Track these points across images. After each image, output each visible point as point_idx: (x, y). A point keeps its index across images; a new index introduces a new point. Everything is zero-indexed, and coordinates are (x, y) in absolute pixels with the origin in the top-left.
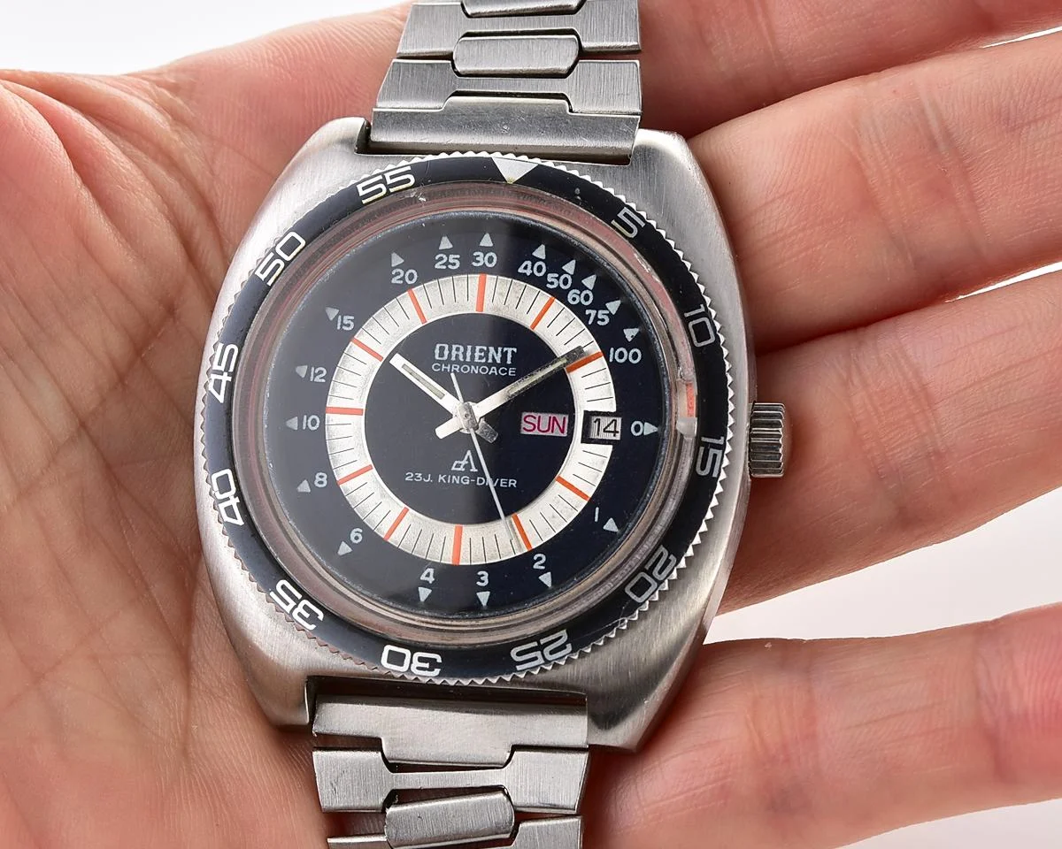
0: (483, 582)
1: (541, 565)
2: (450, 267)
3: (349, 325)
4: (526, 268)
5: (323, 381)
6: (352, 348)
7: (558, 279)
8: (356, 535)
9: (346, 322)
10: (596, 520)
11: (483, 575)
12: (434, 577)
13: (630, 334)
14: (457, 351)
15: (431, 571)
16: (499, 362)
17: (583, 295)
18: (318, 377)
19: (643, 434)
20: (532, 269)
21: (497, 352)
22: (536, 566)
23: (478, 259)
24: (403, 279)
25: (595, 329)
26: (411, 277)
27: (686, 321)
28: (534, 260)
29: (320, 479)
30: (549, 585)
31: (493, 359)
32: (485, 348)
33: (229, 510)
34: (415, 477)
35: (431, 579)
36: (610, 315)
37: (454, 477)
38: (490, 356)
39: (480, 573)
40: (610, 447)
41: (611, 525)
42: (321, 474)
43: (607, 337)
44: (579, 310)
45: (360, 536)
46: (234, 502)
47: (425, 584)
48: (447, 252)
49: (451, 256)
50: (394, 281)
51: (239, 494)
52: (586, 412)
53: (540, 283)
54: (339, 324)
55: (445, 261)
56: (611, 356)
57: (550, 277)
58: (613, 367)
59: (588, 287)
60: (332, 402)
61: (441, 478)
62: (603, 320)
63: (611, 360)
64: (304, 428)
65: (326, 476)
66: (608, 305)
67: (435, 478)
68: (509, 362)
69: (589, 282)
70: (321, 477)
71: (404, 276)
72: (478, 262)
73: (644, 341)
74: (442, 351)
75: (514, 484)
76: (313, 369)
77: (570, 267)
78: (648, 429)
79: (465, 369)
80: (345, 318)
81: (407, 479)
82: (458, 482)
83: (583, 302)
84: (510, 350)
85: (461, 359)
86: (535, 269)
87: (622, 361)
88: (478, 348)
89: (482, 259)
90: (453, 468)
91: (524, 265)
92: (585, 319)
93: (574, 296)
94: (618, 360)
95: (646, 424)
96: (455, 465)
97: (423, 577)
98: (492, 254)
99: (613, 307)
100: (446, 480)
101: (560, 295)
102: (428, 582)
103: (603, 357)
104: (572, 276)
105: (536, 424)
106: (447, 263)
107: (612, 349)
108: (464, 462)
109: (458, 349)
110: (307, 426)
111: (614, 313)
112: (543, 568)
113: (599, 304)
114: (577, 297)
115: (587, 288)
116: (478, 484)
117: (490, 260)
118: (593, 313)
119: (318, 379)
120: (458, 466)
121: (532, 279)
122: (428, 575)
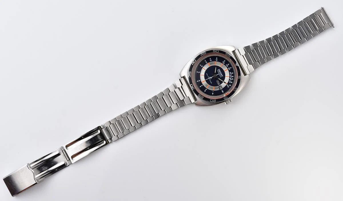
2: (227, 66)
5: (211, 61)
8: (199, 72)
9: (217, 60)
10: (212, 92)
14: (220, 71)
21: (222, 75)
25: (229, 82)
26: (224, 63)
27: (235, 88)
30: (205, 92)
33: (193, 63)
34: (207, 74)
39: (202, 85)
40: (219, 90)
41: (213, 94)
43: (229, 83)
44: (229, 80)
46: (194, 63)
51: (195, 63)
52: (221, 86)
53: (230, 75)
58: (226, 85)
60: (209, 63)
64: (205, 62)
65: (202, 66)
67: (208, 76)
69: (232, 79)
73: (230, 87)
75: (211, 83)
77: (233, 76)
78: (223, 92)
79: (219, 73)
88: (221, 73)
89: (229, 68)
91: (231, 72)
92: (229, 81)
99: (231, 82)
101: (230, 77)
105: (217, 82)
107: (228, 85)
113: (231, 81)
116: (210, 80)
121: (230, 74)
122: (199, 81)
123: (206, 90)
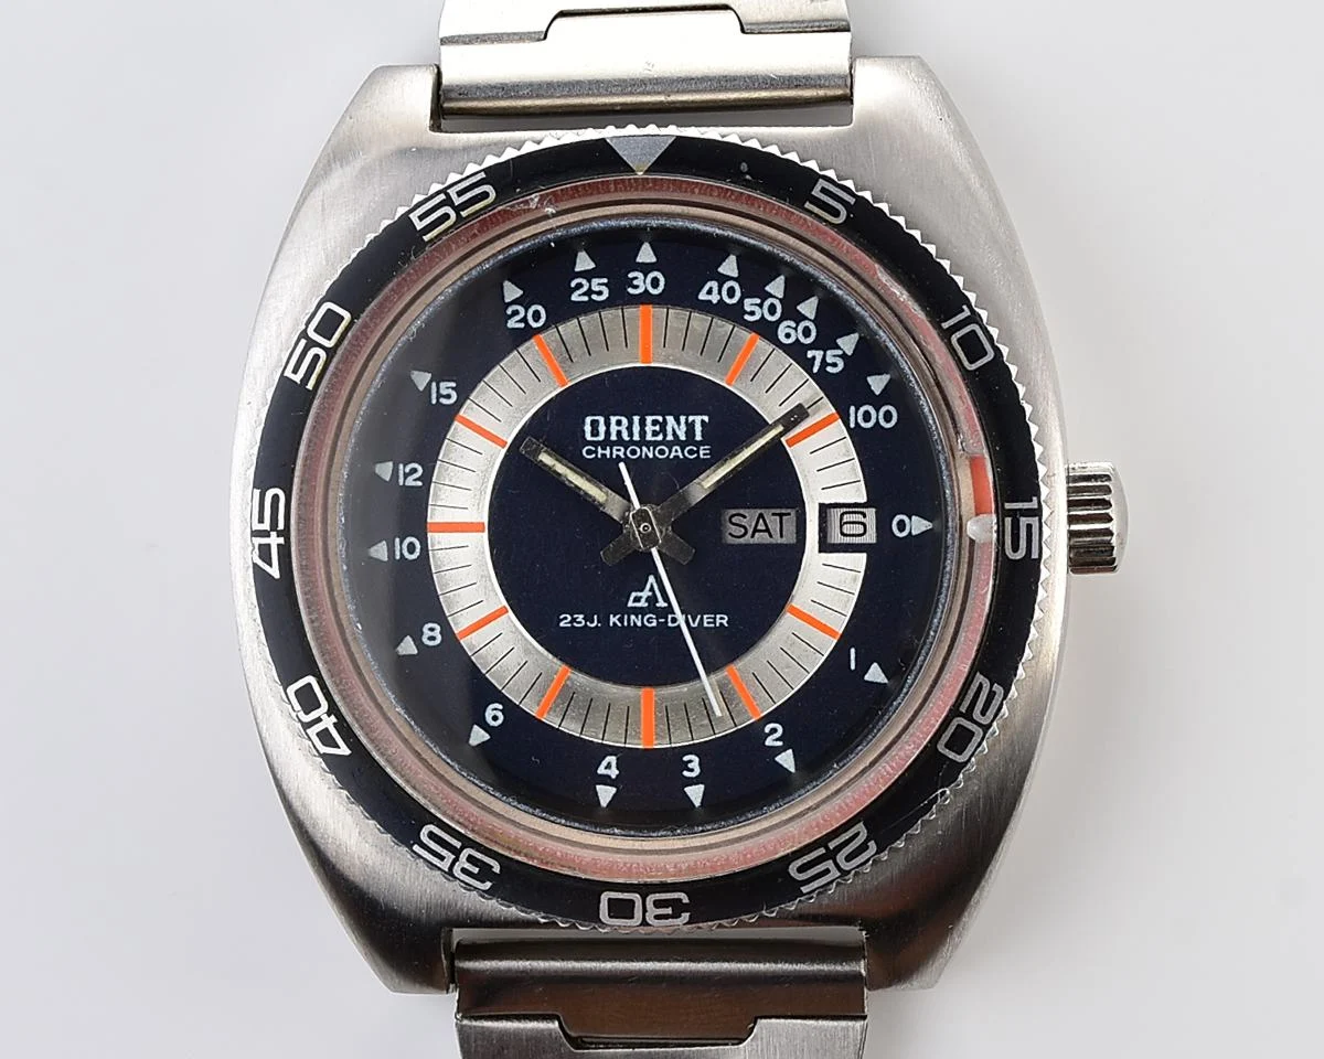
0: (692, 770)
1: (777, 740)
2: (594, 297)
3: (448, 396)
4: (710, 292)
5: (420, 483)
6: (458, 430)
7: (761, 306)
8: (493, 714)
9: (444, 392)
10: (853, 667)
11: (690, 761)
12: (618, 768)
13: (877, 383)
14: (618, 425)
15: (612, 759)
16: (683, 438)
17: (800, 329)
18: (410, 478)
19: (910, 533)
20: (720, 293)
21: (679, 423)
22: (769, 742)
23: (635, 282)
24: (524, 320)
25: (822, 379)
26: (537, 316)
27: (944, 333)
28: (722, 279)
29: (431, 634)
30: (793, 770)
31: (674, 433)
32: (660, 419)
34: (574, 620)
35: (614, 773)
36: (844, 356)
37: (633, 617)
38: (669, 429)
39: (686, 758)
40: (863, 557)
41: (875, 674)
42: (430, 625)
43: (844, 391)
44: (797, 352)
45: (500, 715)
46: (328, 721)
47: (606, 780)
48: (588, 275)
49: (595, 281)
50: (512, 324)
51: (332, 709)
52: (821, 505)
53: (734, 314)
54: (434, 396)
55: (585, 289)
56: (852, 419)
57: (749, 304)
58: (856, 434)
59: (808, 315)
60: (435, 515)
61: (613, 619)
62: (835, 365)
63: (852, 425)
64: (398, 557)
65: (438, 628)
66: (839, 341)
67: (604, 620)
68: (698, 437)
69: (808, 308)
70: (432, 630)
71: (526, 316)
72: (636, 287)
73: (898, 393)
74: (594, 427)
75: (724, 622)
76: (401, 466)
77: (777, 287)
78: (918, 525)
79: (633, 452)
80: (443, 385)
81: (562, 624)
82: (639, 624)
83: (802, 340)
84: (698, 419)
85: (625, 436)
86: (724, 293)
87: (869, 425)
88: (649, 419)
89: (641, 283)
90: (630, 604)
91: (706, 288)
92: (807, 365)
93: (788, 330)
94: (863, 425)
95: (914, 518)
96: (632, 598)
97: (601, 770)
98: (656, 274)
99: (848, 343)
100: (622, 622)
101: (766, 330)
102: (609, 777)
103: (840, 420)
104: (780, 300)
105: (747, 527)
106: (589, 292)
107: (852, 409)
108: (646, 594)
109: (619, 423)
110: (402, 554)
111: (849, 353)
112: (780, 743)
113: (826, 342)
114: (792, 332)
115: (806, 318)
116: (670, 624)
117: (655, 283)
118: (819, 354)
119: (410, 482)
120: (637, 600)
121: (720, 310)
122: (609, 767)
123: (788, 741)
